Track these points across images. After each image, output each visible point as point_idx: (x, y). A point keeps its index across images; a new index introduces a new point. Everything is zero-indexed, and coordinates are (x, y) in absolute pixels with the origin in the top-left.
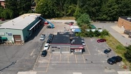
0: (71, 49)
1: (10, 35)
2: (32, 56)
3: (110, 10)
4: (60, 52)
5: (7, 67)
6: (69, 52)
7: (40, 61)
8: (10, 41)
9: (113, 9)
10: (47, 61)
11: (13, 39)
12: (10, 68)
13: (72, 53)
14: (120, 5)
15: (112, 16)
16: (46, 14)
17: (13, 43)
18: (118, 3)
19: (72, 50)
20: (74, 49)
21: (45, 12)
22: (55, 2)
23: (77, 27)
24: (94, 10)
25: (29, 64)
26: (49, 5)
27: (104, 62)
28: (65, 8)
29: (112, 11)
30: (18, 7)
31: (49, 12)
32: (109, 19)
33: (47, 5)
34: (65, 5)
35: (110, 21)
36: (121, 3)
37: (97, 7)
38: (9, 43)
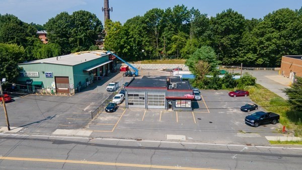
0: (168, 99)
1: (49, 76)
2: (87, 111)
3: (261, 43)
4: (144, 106)
5: (37, 122)
6: (164, 107)
7: (101, 118)
8: (48, 90)
9: (269, 39)
10: (116, 118)
11: (53, 85)
12: (43, 124)
13: (170, 110)
14: (284, 32)
15: (267, 55)
16: (125, 50)
17: (53, 93)
18: (279, 29)
19: (170, 103)
20: (175, 99)
21: (122, 47)
22: (144, 28)
23: (189, 73)
24: (225, 41)
25: (80, 121)
26: (131, 33)
27: (237, 123)
28: (165, 40)
29: (266, 43)
30: (71, 39)
31: (131, 47)
32: (261, 61)
33: (127, 34)
34: (164, 34)
35: (263, 65)
36: (285, 28)
37: (232, 36)
38: (45, 93)
